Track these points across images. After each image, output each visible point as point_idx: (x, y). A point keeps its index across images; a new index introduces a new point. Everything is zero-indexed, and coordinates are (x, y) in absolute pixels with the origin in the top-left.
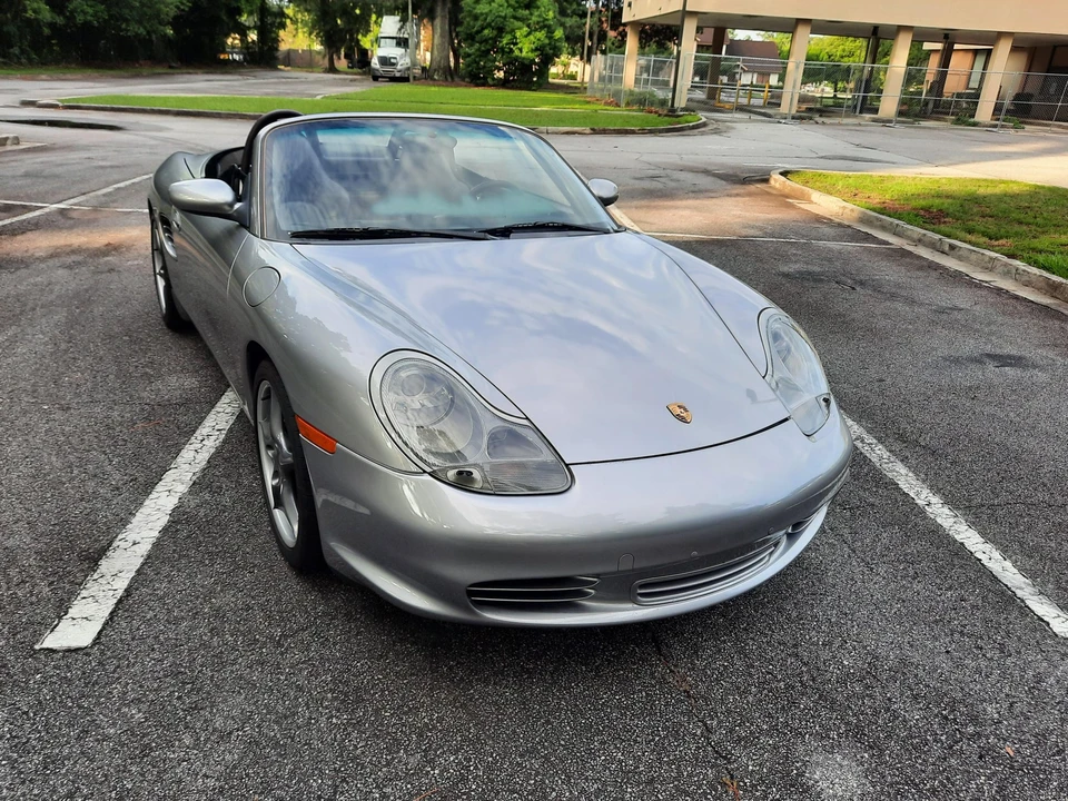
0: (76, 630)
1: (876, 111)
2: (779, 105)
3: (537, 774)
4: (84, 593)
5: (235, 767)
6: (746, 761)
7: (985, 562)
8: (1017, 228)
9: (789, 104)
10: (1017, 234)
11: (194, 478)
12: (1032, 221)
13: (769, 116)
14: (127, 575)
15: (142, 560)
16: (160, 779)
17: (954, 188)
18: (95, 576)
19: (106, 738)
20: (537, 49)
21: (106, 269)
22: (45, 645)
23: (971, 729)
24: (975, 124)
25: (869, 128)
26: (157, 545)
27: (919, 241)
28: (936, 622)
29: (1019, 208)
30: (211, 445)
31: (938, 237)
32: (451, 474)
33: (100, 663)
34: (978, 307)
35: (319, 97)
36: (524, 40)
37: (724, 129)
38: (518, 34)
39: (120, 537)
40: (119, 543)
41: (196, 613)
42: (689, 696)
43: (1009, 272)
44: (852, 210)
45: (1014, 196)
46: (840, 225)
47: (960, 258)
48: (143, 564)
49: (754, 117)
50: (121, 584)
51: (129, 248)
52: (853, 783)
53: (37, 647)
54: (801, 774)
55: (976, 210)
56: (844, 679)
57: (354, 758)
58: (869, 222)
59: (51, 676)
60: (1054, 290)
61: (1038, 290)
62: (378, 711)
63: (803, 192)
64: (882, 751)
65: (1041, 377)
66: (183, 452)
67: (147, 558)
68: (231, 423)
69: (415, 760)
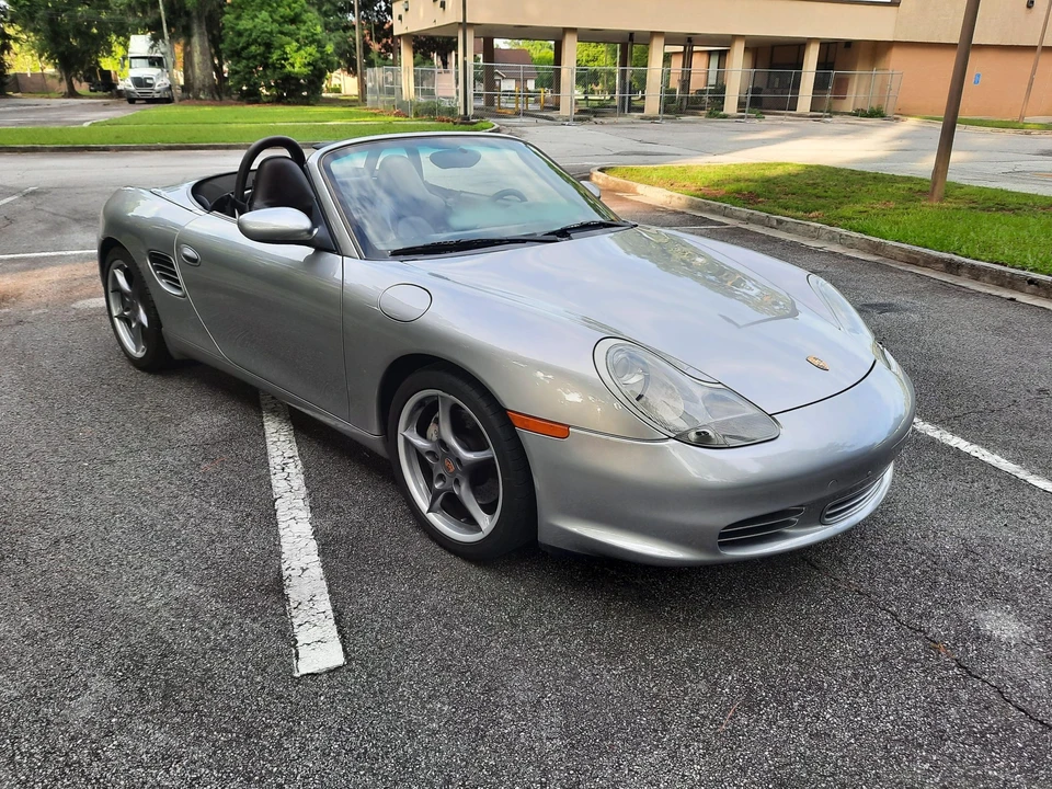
0: (319, 650)
1: (641, 109)
2: (557, 108)
3: (802, 674)
4: (296, 622)
5: (567, 726)
6: (935, 628)
7: (981, 458)
8: (822, 201)
9: (566, 109)
10: (823, 206)
11: (307, 503)
12: (825, 194)
13: (551, 119)
14: (323, 598)
15: (324, 583)
16: (512, 752)
17: (745, 173)
18: (293, 605)
19: (434, 732)
20: (309, 64)
21: (12, 321)
22: (303, 671)
24: (725, 117)
25: (642, 126)
26: (325, 566)
27: (749, 220)
28: (982, 506)
29: (808, 185)
30: (295, 470)
31: (765, 214)
32: (693, 436)
33: (369, 676)
34: (829, 269)
35: (86, 125)
36: (294, 55)
38: (288, 49)
39: (284, 567)
40: (288, 573)
41: (418, 615)
42: (860, 593)
43: (834, 238)
44: (679, 198)
45: (797, 175)
46: (675, 212)
47: (788, 231)
48: (329, 586)
49: (539, 120)
50: (325, 604)
51: (18, 296)
52: (1014, 626)
53: (297, 675)
54: (978, 629)
55: (777, 190)
56: (955, 559)
57: (656, 696)
58: (699, 207)
59: (335, 695)
60: (875, 249)
61: (862, 250)
62: (642, 657)
63: (627, 186)
64: (1016, 601)
65: (915, 317)
66: (274, 482)
67: (328, 580)
68: (296, 449)
69: (703, 686)
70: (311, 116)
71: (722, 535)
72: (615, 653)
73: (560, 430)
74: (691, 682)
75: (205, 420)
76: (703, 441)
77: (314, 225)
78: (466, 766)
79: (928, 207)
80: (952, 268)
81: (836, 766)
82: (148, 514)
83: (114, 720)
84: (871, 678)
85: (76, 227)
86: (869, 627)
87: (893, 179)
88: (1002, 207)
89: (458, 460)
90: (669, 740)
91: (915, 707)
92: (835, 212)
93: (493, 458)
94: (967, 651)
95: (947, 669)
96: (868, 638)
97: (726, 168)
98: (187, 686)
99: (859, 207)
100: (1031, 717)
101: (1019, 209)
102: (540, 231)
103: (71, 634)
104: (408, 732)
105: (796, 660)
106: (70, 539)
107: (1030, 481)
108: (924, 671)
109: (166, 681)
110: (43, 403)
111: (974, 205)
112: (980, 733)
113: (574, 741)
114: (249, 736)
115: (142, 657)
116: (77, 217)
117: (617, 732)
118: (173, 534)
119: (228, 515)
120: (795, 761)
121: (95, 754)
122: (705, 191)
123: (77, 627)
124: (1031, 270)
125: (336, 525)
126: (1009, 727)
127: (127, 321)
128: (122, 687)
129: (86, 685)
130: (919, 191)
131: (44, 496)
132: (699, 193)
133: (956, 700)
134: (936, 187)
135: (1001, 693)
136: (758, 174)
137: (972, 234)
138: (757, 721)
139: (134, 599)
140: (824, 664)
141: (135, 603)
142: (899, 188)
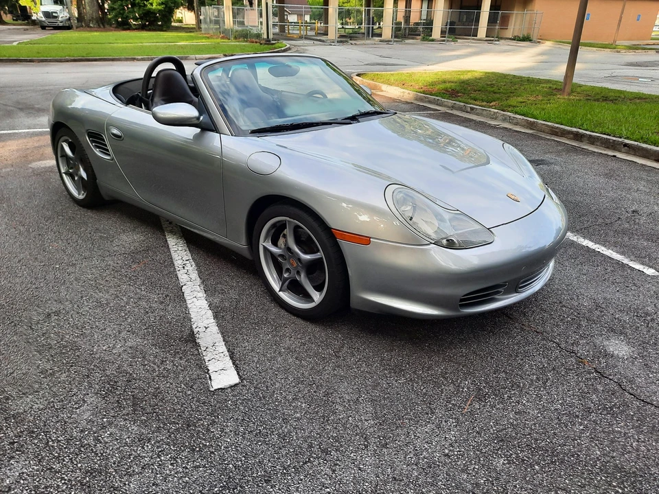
0: (223, 375)
1: (380, 35)
2: (326, 34)
3: (508, 379)
4: (207, 359)
5: (376, 413)
6: (581, 350)
7: (602, 252)
8: (498, 95)
9: (332, 34)
10: (498, 99)
11: (202, 288)
12: (499, 91)
13: (323, 41)
14: (221, 344)
15: (220, 335)
16: (346, 428)
17: (448, 77)
18: (203, 349)
19: (298, 419)
22: (215, 387)
23: (649, 318)
24: (433, 40)
25: (381, 46)
26: (219, 326)
27: (453, 107)
28: (603, 280)
29: (487, 85)
30: (191, 267)
31: (463, 104)
33: (255, 388)
37: (302, 50)
39: (194, 326)
40: (198, 329)
41: (280, 353)
42: (538, 333)
43: (505, 119)
44: (409, 93)
45: (480, 79)
46: (407, 103)
47: (477, 114)
48: (223, 337)
49: (315, 42)
50: (222, 348)
52: (626, 348)
53: (212, 389)
54: (605, 351)
55: (469, 88)
56: (590, 311)
57: (425, 394)
58: (421, 100)
59: (237, 400)
60: (531, 125)
61: (523, 126)
62: (415, 373)
63: (375, 85)
64: (626, 334)
65: (557, 168)
66: (179, 276)
67: (222, 333)
68: (190, 255)
69: (452, 387)
70: (166, 39)
71: (462, 300)
72: (398, 371)
73: (365, 240)
74: (444, 386)
75: (129, 238)
76: (451, 245)
77: (201, 114)
78: (320, 437)
79: (562, 99)
80: (578, 137)
81: (531, 429)
82: (103, 297)
83: (105, 420)
84: (547, 380)
85: (21, 114)
86: (544, 351)
87: (539, 82)
88: (606, 99)
89: (299, 260)
90: (436, 419)
91: (573, 395)
92: (505, 103)
93: (322, 258)
94: (600, 363)
95: (589, 374)
96: (544, 357)
97: (436, 74)
98: (146, 398)
99: (520, 99)
100: (637, 398)
101: (616, 100)
102: (340, 117)
103: (69, 370)
104: (283, 419)
105: (504, 371)
106: (57, 313)
107: (631, 265)
108: (577, 375)
109: (133, 396)
110: (22, 229)
111: (589, 98)
112: (610, 408)
113: (381, 422)
114: (189, 426)
115: (116, 382)
116: (20, 107)
117: (405, 415)
118: (122, 309)
119: (154, 297)
120: (508, 428)
121: (97, 440)
122: (425, 88)
123: (72, 366)
124: (625, 138)
125: (222, 301)
126: (625, 405)
127: (71, 176)
128: (107, 400)
129: (84, 400)
130: (556, 89)
131: (34, 286)
132: (421, 90)
133: (596, 390)
134: (566, 86)
135: (620, 386)
136: (456, 77)
137: (589, 115)
138: (484, 406)
139: (104, 348)
140: (520, 373)
141: (105, 350)
142: (543, 87)
